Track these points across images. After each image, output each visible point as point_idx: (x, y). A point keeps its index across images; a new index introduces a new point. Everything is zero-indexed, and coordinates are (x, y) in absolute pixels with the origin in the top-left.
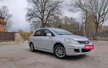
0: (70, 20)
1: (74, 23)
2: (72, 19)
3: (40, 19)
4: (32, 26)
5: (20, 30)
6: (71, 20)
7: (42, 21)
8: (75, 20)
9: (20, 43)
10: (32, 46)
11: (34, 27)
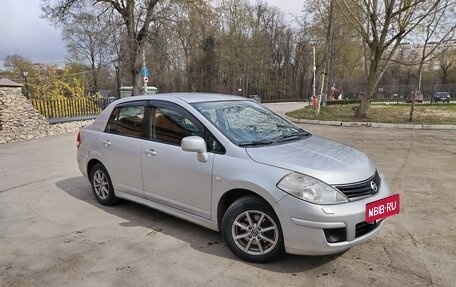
0: (255, 15)
1: (268, 30)
2: (262, 12)
3: (115, 10)
4: (73, 37)
5: (15, 57)
6: (259, 15)
7: (127, 23)
8: (275, 18)
9: (30, 137)
10: (98, 178)
11: (84, 45)
